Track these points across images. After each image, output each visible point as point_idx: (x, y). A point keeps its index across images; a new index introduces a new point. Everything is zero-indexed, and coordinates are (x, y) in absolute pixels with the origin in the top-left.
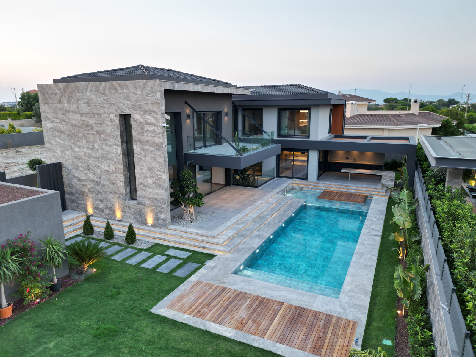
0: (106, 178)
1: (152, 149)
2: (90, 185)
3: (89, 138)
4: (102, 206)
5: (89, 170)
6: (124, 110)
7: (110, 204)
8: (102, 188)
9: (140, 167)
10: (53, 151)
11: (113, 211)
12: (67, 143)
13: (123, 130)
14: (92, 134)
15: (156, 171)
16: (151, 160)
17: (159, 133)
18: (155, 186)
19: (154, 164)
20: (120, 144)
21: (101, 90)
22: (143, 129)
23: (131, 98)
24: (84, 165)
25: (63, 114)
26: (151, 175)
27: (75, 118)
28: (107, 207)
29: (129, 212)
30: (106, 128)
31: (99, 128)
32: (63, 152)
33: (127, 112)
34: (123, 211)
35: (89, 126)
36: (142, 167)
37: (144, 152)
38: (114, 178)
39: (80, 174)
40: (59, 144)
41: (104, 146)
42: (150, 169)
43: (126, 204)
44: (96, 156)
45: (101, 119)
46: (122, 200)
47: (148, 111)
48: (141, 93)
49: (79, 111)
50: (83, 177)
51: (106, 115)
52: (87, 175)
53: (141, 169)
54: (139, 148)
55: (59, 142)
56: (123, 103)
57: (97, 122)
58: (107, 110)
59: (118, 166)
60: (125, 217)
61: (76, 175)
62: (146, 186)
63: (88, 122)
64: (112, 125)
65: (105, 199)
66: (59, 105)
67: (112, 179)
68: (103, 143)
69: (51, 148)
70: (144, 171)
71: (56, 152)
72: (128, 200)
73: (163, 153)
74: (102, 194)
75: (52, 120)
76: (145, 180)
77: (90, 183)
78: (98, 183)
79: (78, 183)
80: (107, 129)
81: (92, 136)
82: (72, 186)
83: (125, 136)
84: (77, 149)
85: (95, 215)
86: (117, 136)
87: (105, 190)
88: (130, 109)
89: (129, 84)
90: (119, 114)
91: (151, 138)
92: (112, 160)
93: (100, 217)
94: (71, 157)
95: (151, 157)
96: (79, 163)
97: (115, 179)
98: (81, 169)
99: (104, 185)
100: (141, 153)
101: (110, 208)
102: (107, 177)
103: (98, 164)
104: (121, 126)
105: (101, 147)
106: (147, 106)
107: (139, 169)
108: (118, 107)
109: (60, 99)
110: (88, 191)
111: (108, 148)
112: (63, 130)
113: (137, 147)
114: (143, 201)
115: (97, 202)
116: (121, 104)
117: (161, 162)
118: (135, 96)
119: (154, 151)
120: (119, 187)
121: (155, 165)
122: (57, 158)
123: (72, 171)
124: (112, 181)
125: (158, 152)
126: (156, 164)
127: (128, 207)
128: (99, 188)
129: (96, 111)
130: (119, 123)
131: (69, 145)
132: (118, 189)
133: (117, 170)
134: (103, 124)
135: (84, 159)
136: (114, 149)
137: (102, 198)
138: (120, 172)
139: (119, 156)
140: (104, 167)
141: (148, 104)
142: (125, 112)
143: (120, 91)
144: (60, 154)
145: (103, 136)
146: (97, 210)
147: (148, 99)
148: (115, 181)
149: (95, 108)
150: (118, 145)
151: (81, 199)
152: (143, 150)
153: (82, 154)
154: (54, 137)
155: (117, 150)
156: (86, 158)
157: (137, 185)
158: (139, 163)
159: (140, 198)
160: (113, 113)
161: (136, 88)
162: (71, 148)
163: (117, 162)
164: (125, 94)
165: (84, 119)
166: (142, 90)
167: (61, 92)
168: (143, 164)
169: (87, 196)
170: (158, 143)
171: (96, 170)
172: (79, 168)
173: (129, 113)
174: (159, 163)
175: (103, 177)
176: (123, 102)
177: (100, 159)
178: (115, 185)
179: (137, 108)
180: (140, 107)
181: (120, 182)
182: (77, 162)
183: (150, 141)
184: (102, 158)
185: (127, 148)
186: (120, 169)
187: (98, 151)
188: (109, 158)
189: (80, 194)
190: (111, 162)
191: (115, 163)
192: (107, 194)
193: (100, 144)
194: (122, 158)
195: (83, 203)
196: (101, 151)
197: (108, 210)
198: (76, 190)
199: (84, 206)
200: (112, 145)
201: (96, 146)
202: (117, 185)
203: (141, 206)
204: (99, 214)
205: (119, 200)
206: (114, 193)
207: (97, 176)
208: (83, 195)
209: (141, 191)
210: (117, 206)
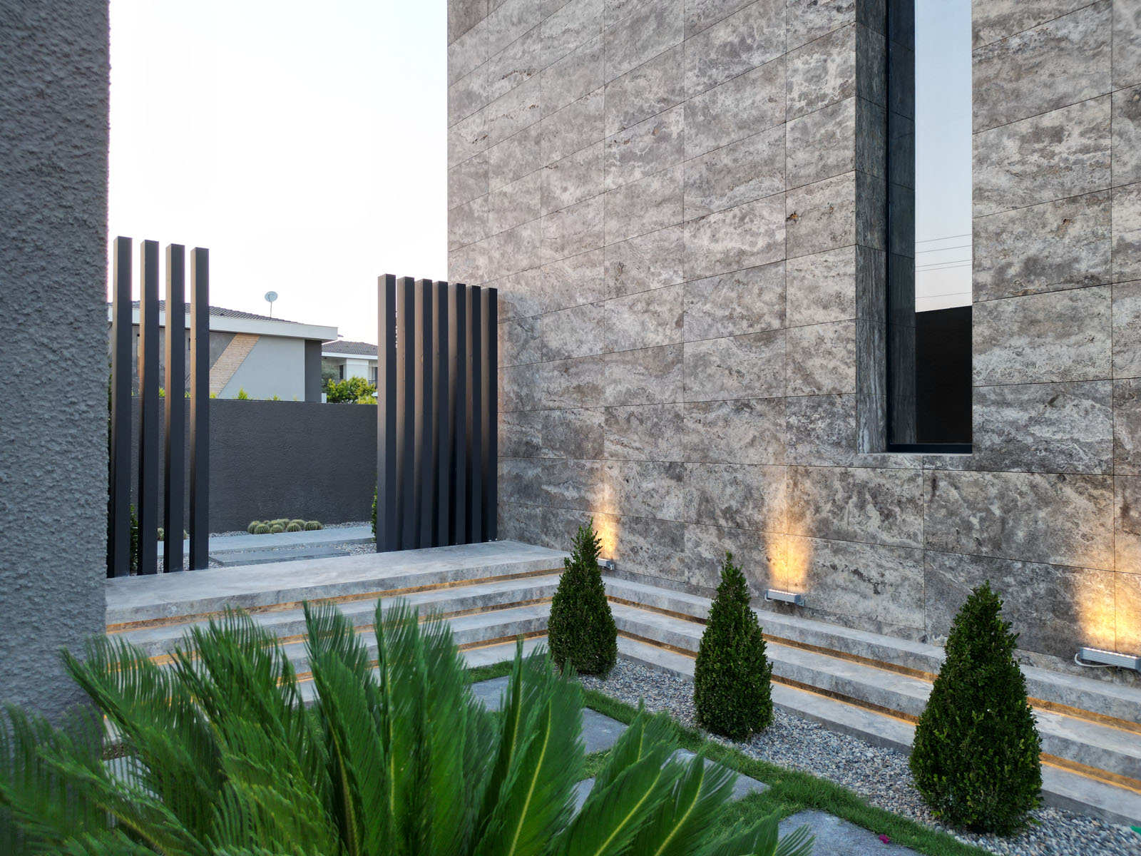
2: (617, 383)
4: (673, 507)
5: (620, 291)
7: (729, 490)
8: (685, 388)
11: (756, 536)
12: (531, 185)
20: (850, 18)
24: (600, 272)
28: (706, 511)
29: (885, 536)
34: (829, 536)
36: (1051, 120)
38: (771, 295)
39: (573, 330)
43: (861, 474)
46: (827, 450)
50: (586, 343)
52: (610, 329)
59: (820, 197)
60: (841, 578)
61: (554, 342)
65: (695, 456)
67: (759, 307)
74: (680, 429)
77: (616, 371)
78: (665, 361)
79: (561, 383)
82: (535, 408)
84: (571, 194)
85: (630, 566)
87: (701, 398)
92: (772, 173)
93: (655, 582)
96: (575, 267)
97: (783, 298)
98: (581, 301)
99: (701, 361)
101: (729, 513)
103: (675, 234)
105: (706, 110)
110: (603, 419)
114: (1044, 432)
115: (648, 485)
120: (807, 354)
123: (538, 324)
124: (760, 317)
127: (871, 497)
132: (799, 368)
135: (601, 235)
137: (676, 456)
138: (827, 238)
140: (714, 238)
146: (645, 533)
148: (782, 316)
151: (565, 475)
153: (593, 210)
156: (613, 224)
162: (546, 197)
169: (598, 454)
171: (665, 279)
172: (571, 297)
177: (692, 198)
178: (781, 346)
181: (820, 314)
182: (565, 265)
184: (703, 186)
186: (831, 212)
187: (680, 151)
188: (754, 166)
189: (563, 446)
190: (767, 183)
191: (794, 184)
192: (712, 424)
193: (698, 100)
194: (852, 124)
195: (576, 495)
196: (699, 146)
197: (713, 530)
198: (545, 427)
199: (577, 514)
200: (781, 60)
201: (676, 123)
202: (795, 343)
203: (1017, 477)
204: (653, 558)
205: (803, 449)
206: (769, 401)
207: (666, 315)
208: (579, 452)
209: (1018, 342)
210: (779, 498)
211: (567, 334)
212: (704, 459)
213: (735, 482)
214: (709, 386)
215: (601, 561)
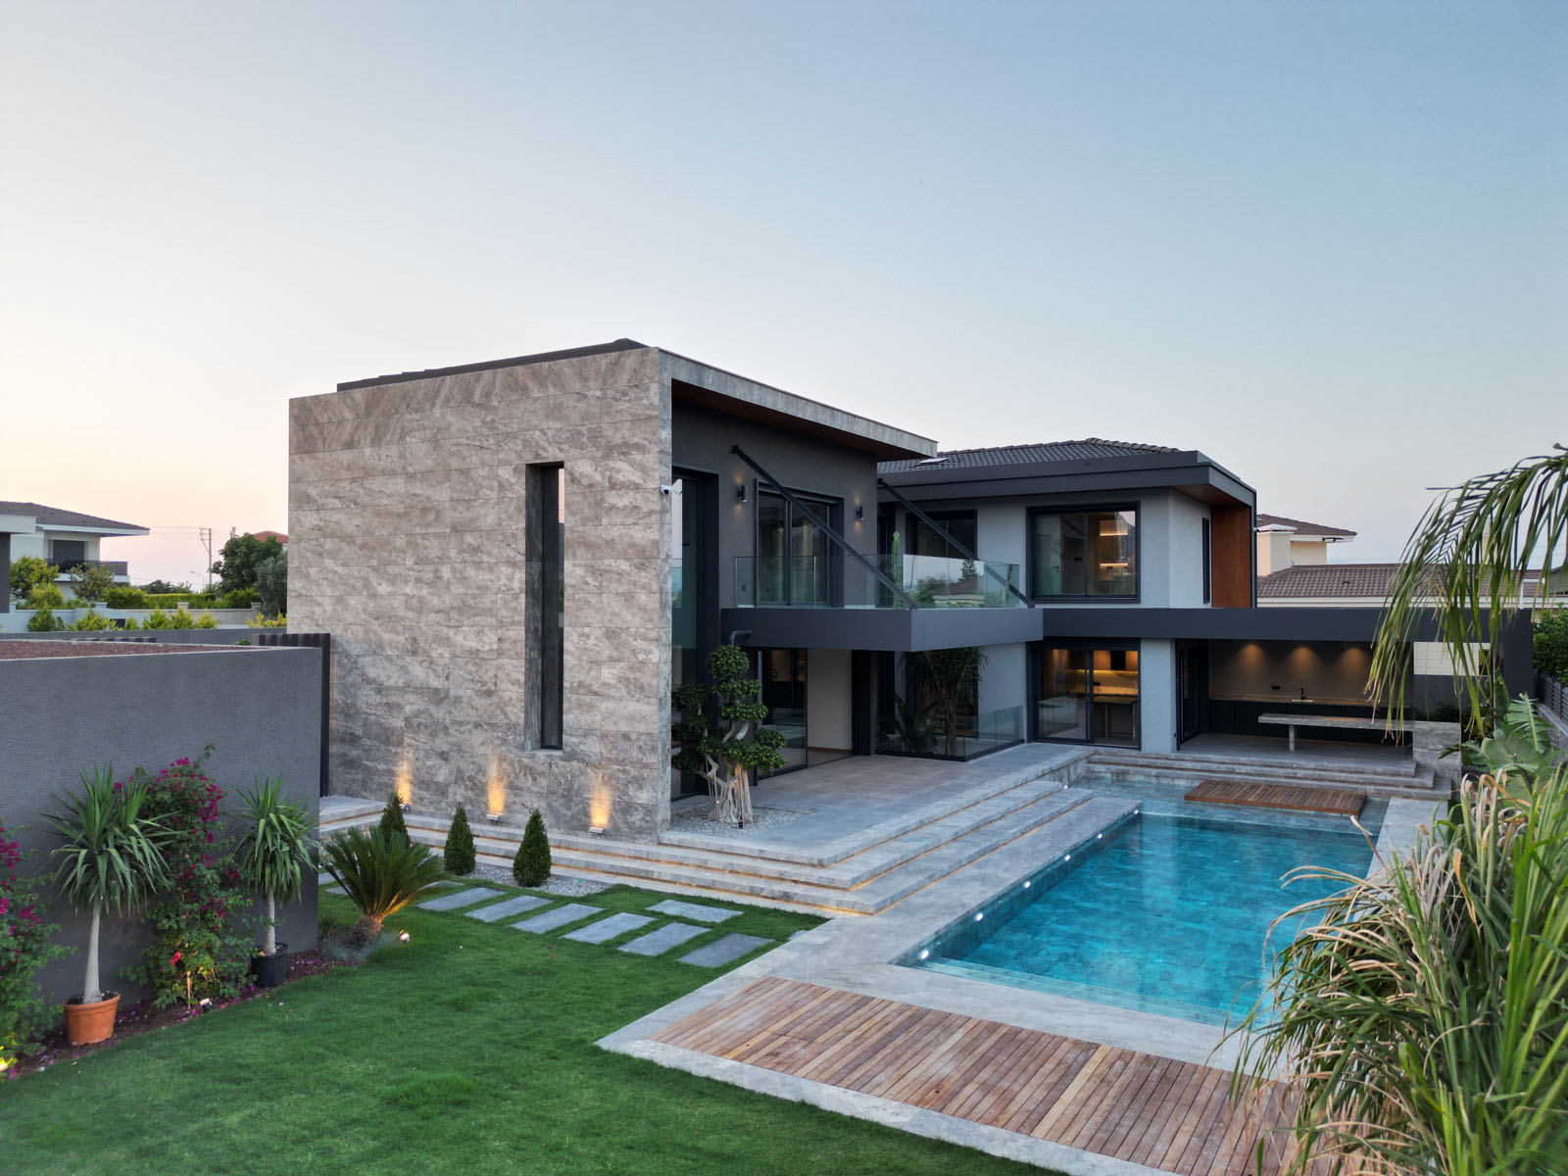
0: (467, 677)
1: (624, 566)
2: (412, 704)
3: (425, 548)
4: (443, 774)
5: (414, 653)
6: (545, 450)
7: (471, 767)
8: (450, 713)
9: (579, 630)
10: (311, 600)
11: (480, 790)
12: (356, 574)
13: (534, 516)
14: (437, 536)
15: (630, 639)
16: (616, 605)
17: (651, 513)
18: (624, 691)
19: (626, 615)
20: (524, 558)
21: (477, 398)
22: (598, 504)
23: (566, 411)
24: (402, 639)
25: (353, 480)
26: (615, 654)
27: (388, 492)
28: (459, 777)
29: (533, 788)
30: (483, 511)
31: (461, 514)
32: (339, 600)
33: (551, 455)
34: (513, 788)
35: (430, 510)
36: (586, 630)
37: (595, 580)
38: (491, 674)
39: (384, 668)
40: (330, 576)
41: (471, 572)
42: (611, 635)
43: (526, 761)
44: (442, 607)
45: (470, 484)
46: (513, 750)
47: (620, 446)
48: (598, 393)
49: (404, 468)
50: (394, 679)
51: (484, 472)
52: (408, 673)
53: (582, 635)
54: (581, 566)
55: (332, 571)
56: (542, 431)
57: (455, 496)
58: (493, 455)
59: (511, 634)
60: (517, 807)
61: (372, 673)
62: (596, 693)
63: (428, 498)
64: (500, 500)
65: (455, 748)
66: (346, 456)
67: (486, 678)
68: (469, 560)
69: (304, 592)
70: (591, 642)
71: (319, 604)
72: (533, 749)
73: (658, 576)
74: (447, 734)
75: (320, 502)
76: (593, 674)
77: (412, 698)
78: (439, 696)
79: (376, 699)
80: (486, 515)
81: (435, 542)
82: (357, 712)
83: (540, 536)
84: (383, 589)
85: (419, 808)
86: (514, 536)
87: (458, 719)
88: (563, 446)
89: (566, 370)
90: (528, 465)
91: (624, 531)
92: (491, 616)
93: (433, 815)
94: (363, 616)
95: (617, 594)
96: (386, 632)
97: (496, 676)
98: (390, 653)
99: (458, 700)
100: (587, 583)
101: (471, 778)
102: (470, 673)
103: (446, 630)
104: (530, 501)
105: (461, 572)
106: (617, 429)
107: (575, 636)
108: (526, 443)
109: (352, 436)
110: (403, 724)
111: (483, 577)
112: (348, 532)
113: (575, 565)
114: (583, 747)
115: (429, 763)
116: (537, 433)
117: (650, 606)
118: (579, 405)
119: (629, 574)
120: (505, 703)
121: (629, 617)
122: (320, 622)
123: (360, 660)
124: (486, 683)
125: (643, 574)
126: (634, 615)
127: (530, 771)
128: (439, 713)
129: (455, 463)
130: (523, 493)
131: (362, 578)
132: (502, 711)
133: (506, 645)
134: (475, 500)
135: (402, 618)
136: (503, 576)
137: (445, 748)
138: (512, 653)
139: (517, 598)
140: (465, 638)
141: (619, 425)
142: (545, 454)
143: (536, 394)
144: (329, 609)
145: (469, 539)
146: (427, 789)
147: (622, 410)
148: (495, 684)
149: (453, 454)
150: (514, 564)
151: (379, 755)
152: (593, 570)
153: (397, 602)
154: (320, 554)
155: (510, 579)
156: (410, 614)
157: (566, 694)
158: (577, 617)
159: (571, 735)
160: (508, 463)
161: (586, 380)
162: (367, 585)
163: (508, 620)
164: (551, 401)
165: (418, 488)
166: (604, 383)
167: (358, 416)
168: (590, 620)
169: (400, 744)
170: (644, 547)
171: (440, 652)
172: (383, 649)
173: (559, 457)
174: (643, 609)
175: (457, 673)
176: (544, 425)
177: (454, 614)
178: (495, 699)
179: (585, 439)
180: (595, 436)
181: (511, 687)
182: (379, 629)
183: (617, 540)
184: (460, 610)
185: (543, 574)
186: (515, 642)
187: (448, 588)
188: (483, 610)
189: (377, 737)
190: (489, 620)
191: (501, 625)
192: (464, 732)
193: (458, 566)
194: (524, 605)
195: (385, 767)
196: (458, 589)
197: (463, 787)
198: (365, 724)
199: (386, 779)
200: (496, 564)
201: (446, 573)
202: (501, 698)
203: (575, 764)
204: (431, 803)
205: (504, 748)
206: (489, 724)
207: (440, 672)
208: (388, 742)
209: (577, 712)
210: (493, 771)
211: (380, 671)
212: (459, 750)
213: (474, 763)
214: (462, 714)
215: (402, 806)
